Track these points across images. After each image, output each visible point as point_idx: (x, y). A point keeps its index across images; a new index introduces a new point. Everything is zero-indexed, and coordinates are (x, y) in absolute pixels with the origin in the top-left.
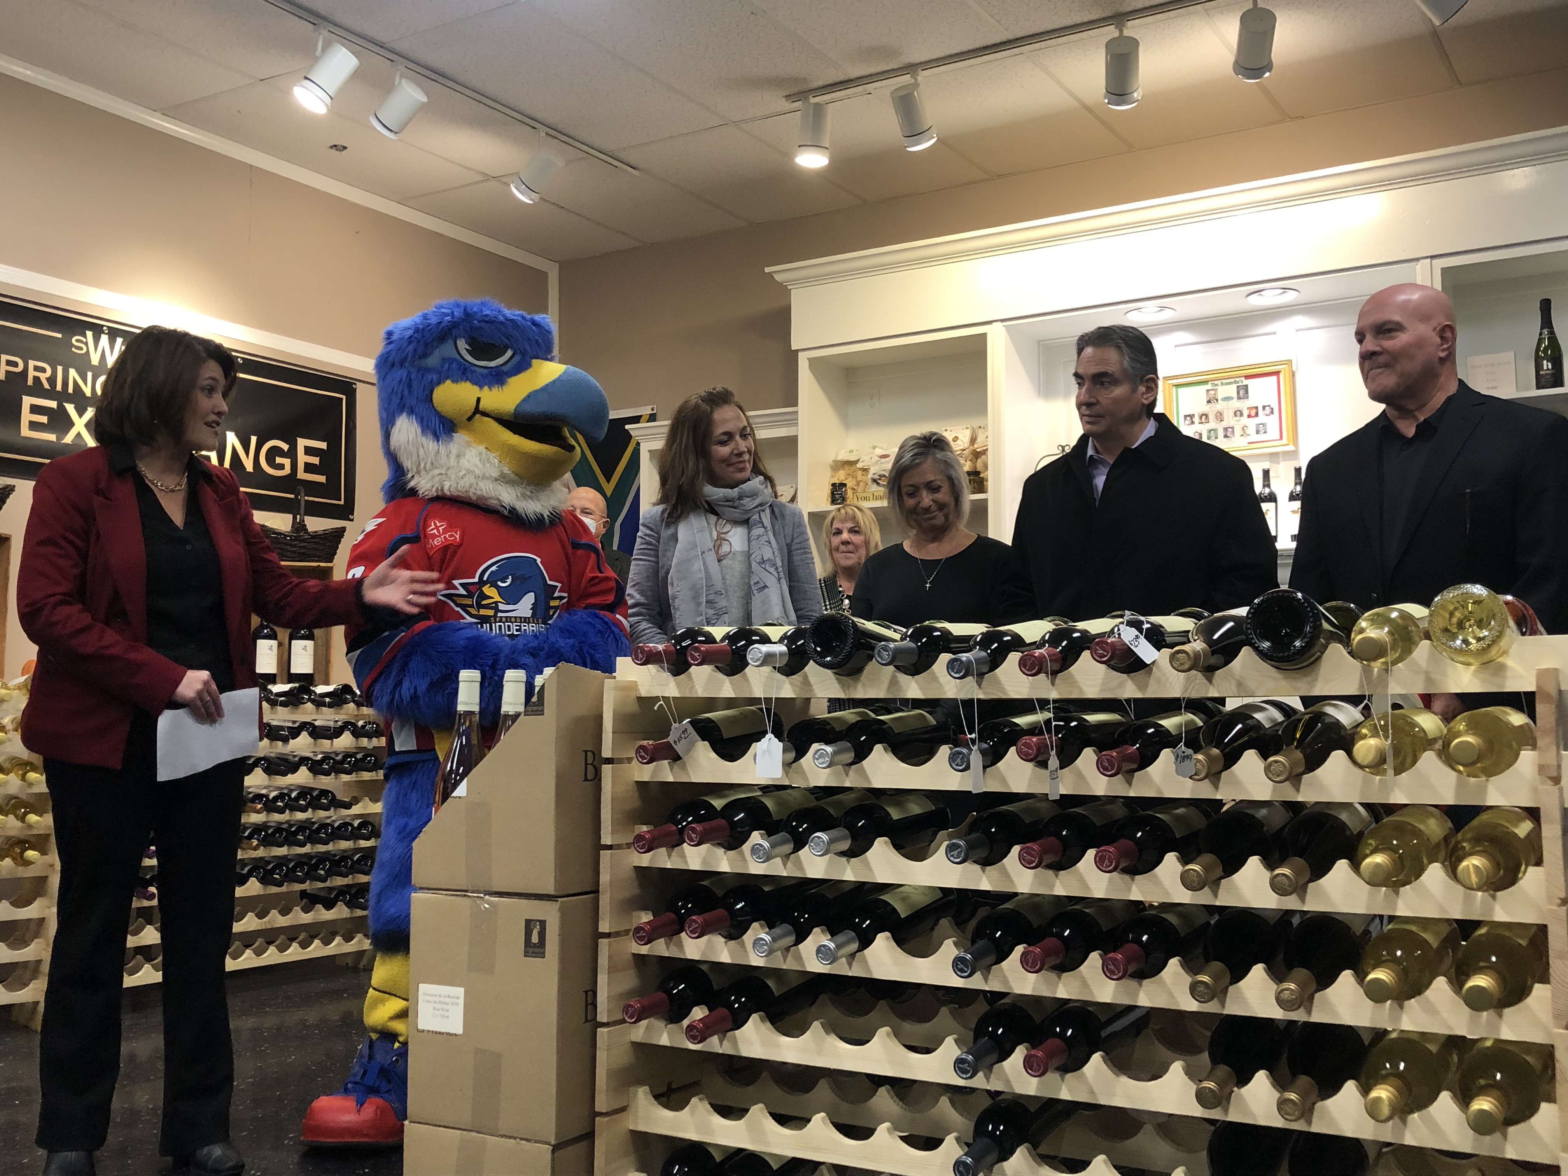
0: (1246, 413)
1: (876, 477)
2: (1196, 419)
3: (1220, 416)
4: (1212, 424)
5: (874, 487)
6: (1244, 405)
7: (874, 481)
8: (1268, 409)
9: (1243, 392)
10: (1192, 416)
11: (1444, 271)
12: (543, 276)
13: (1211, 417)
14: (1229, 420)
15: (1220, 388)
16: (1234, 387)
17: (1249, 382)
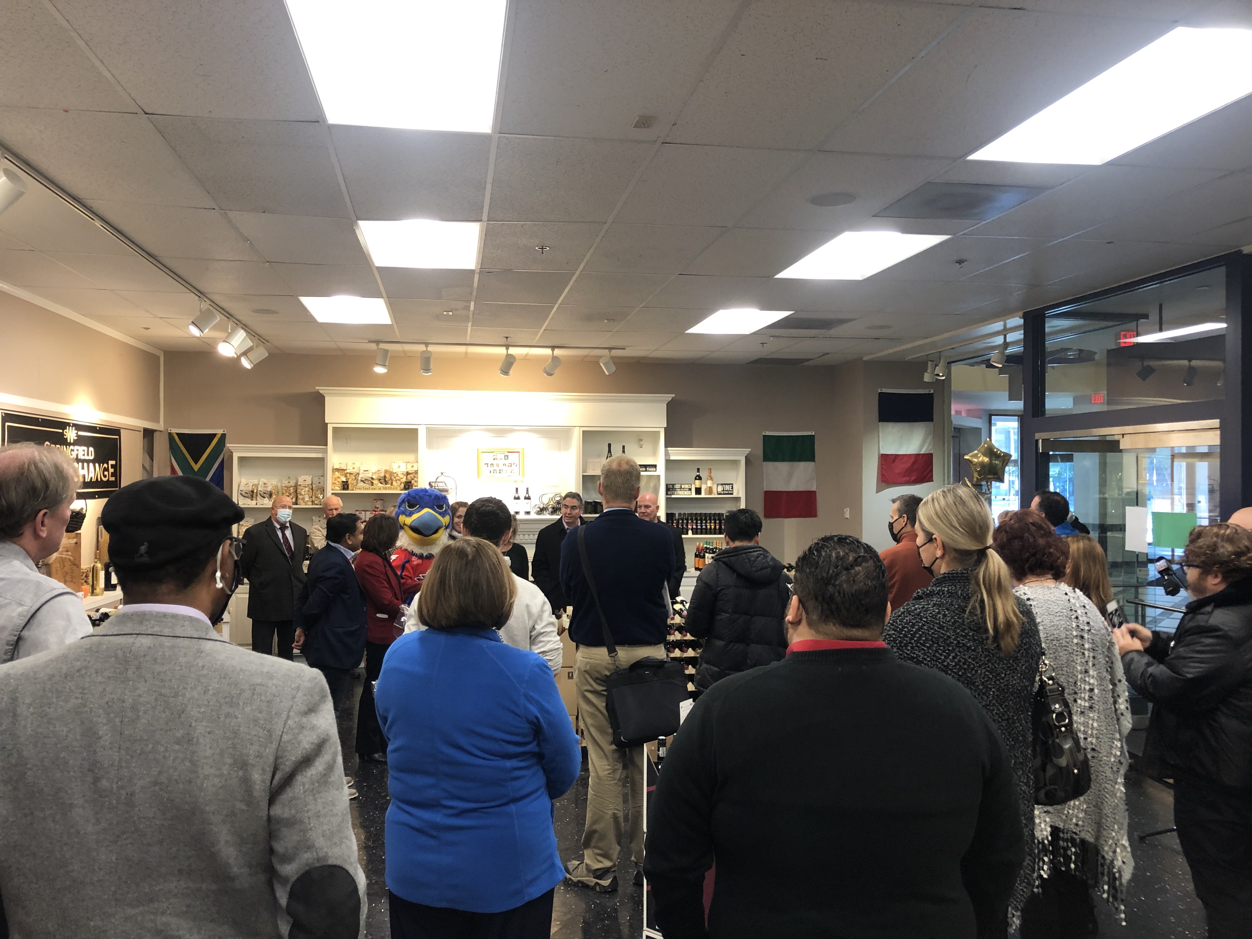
0: (507, 465)
1: (363, 479)
2: (489, 465)
3: (498, 465)
4: (494, 468)
5: (362, 484)
6: (507, 462)
7: (362, 481)
8: (515, 465)
9: (506, 457)
10: (487, 464)
11: (583, 431)
12: (158, 358)
13: (495, 465)
14: (501, 467)
15: (498, 454)
16: (504, 455)
17: (509, 454)
